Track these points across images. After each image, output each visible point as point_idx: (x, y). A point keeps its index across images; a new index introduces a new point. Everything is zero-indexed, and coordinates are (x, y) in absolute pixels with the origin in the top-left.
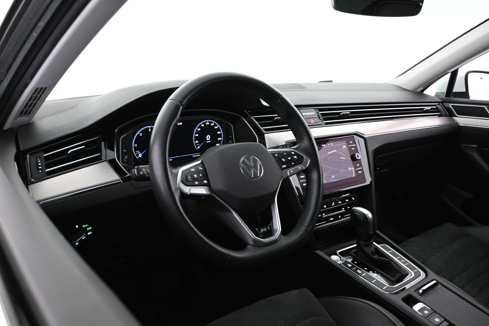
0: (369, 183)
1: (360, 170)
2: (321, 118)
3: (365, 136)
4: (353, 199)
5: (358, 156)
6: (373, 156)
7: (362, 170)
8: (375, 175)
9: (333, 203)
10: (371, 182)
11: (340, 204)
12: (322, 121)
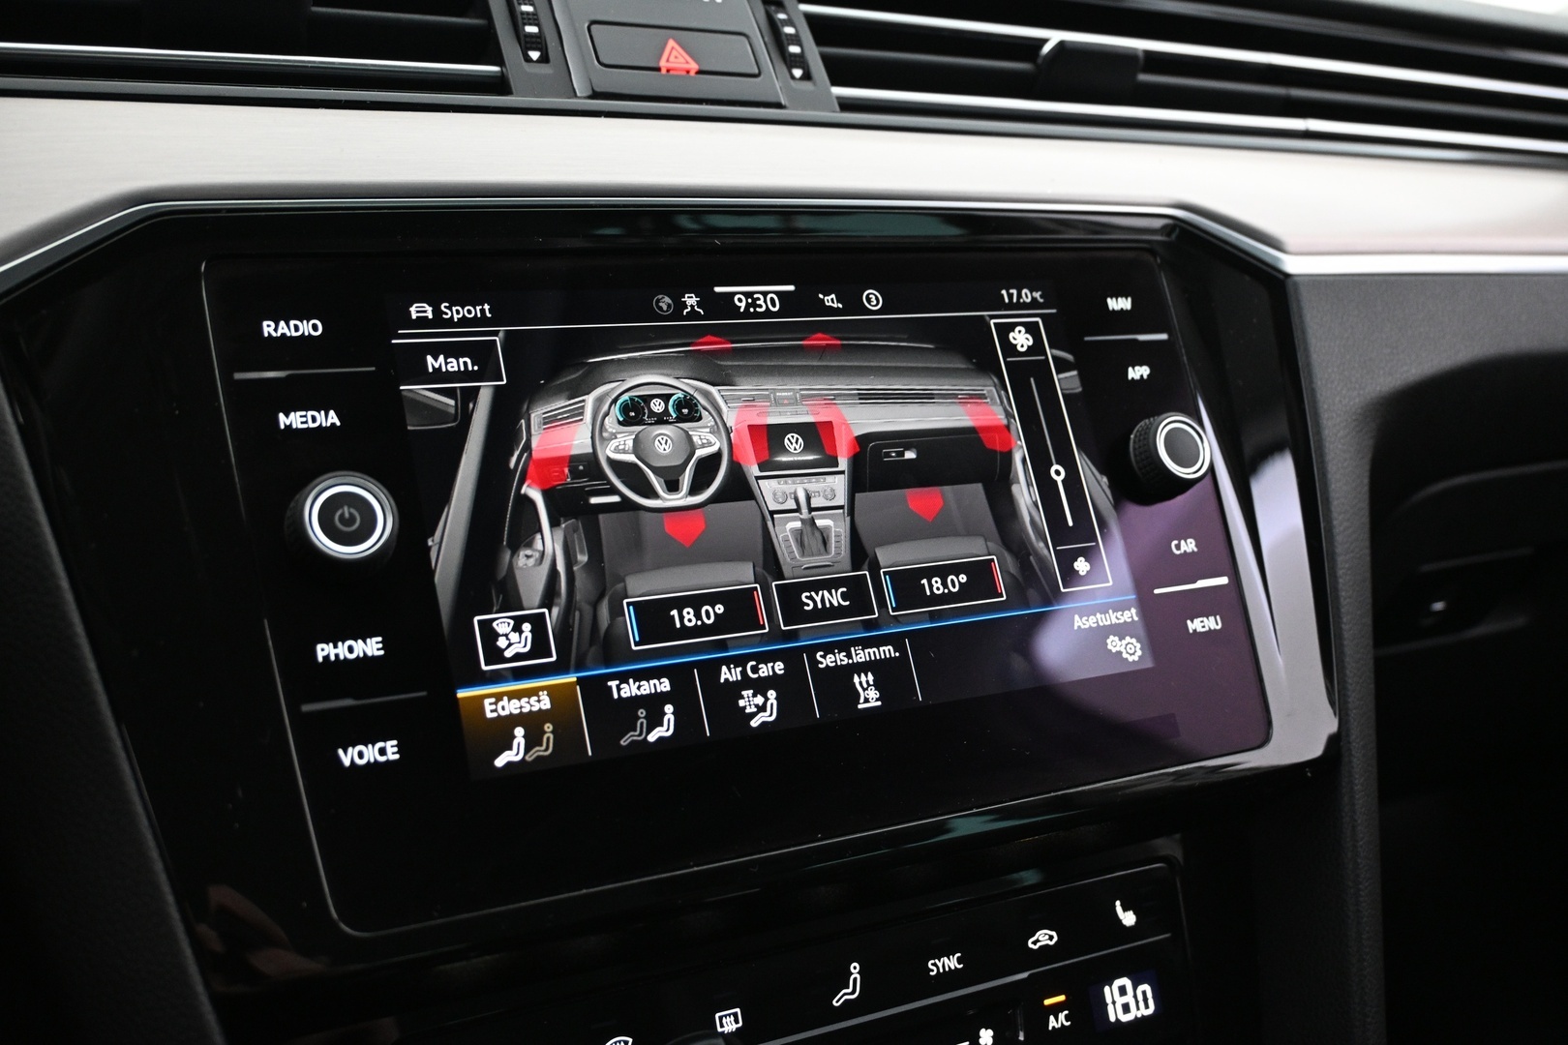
0: (1315, 750)
1: (1204, 602)
2: (794, 49)
3: (1292, 265)
4: (1128, 919)
5: (1184, 452)
6: (1367, 467)
7: (1233, 603)
8: (1384, 672)
9: (855, 968)
10: (1333, 741)
11: (949, 979)
12: (807, 76)
